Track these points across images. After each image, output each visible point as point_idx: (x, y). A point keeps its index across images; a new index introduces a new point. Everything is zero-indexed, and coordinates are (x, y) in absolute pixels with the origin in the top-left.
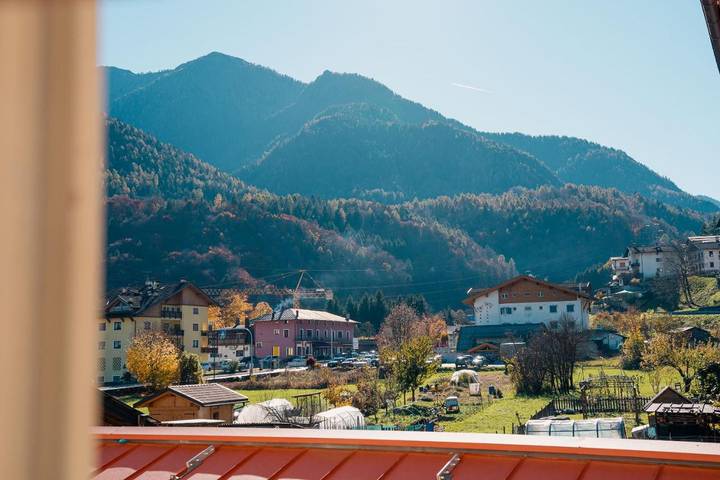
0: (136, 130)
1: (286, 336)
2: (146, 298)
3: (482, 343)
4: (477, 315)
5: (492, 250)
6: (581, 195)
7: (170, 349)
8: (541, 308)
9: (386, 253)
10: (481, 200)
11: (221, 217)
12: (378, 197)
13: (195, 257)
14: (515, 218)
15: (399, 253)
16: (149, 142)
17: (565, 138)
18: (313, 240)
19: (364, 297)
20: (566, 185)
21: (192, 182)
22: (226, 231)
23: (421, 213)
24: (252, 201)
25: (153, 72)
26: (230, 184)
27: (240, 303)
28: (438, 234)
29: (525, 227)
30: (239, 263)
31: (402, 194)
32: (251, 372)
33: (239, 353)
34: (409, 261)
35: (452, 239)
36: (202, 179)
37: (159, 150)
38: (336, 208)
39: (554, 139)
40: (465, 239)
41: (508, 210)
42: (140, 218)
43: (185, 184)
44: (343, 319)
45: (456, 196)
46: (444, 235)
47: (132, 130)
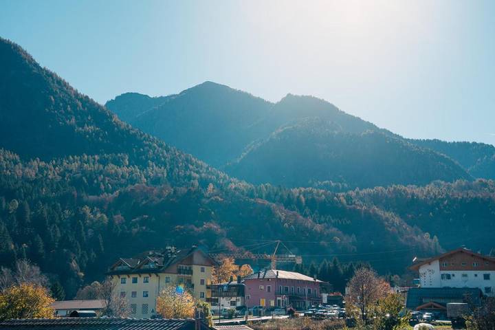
0: (151, 137)
1: (269, 290)
2: (167, 258)
3: (428, 302)
4: (422, 279)
5: (419, 230)
6: (490, 187)
7: (189, 298)
8: (476, 275)
9: (336, 229)
10: (409, 191)
11: (212, 200)
12: (327, 187)
13: (193, 230)
14: (438, 204)
15: (346, 230)
16: (160, 146)
17: (474, 143)
18: (280, 219)
19: (323, 263)
20: (477, 180)
21: (190, 175)
22: (216, 210)
23: (361, 199)
24: (235, 189)
25: (164, 96)
26: (217, 177)
27: (230, 265)
28: (376, 215)
29: (445, 211)
30: (225, 235)
31: (346, 185)
32: (247, 318)
33: (233, 303)
34: (354, 236)
35: (387, 220)
36: (198, 172)
37: (167, 151)
38: (298, 195)
39: (466, 144)
40: (397, 220)
41: (431, 198)
42: (154, 200)
43: (185, 177)
44: (312, 279)
45: (389, 187)
46: (382, 217)
47: (149, 137)
